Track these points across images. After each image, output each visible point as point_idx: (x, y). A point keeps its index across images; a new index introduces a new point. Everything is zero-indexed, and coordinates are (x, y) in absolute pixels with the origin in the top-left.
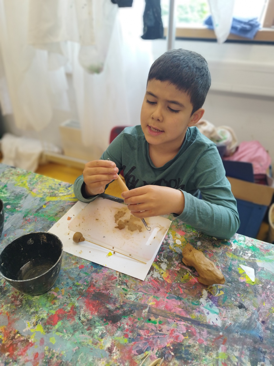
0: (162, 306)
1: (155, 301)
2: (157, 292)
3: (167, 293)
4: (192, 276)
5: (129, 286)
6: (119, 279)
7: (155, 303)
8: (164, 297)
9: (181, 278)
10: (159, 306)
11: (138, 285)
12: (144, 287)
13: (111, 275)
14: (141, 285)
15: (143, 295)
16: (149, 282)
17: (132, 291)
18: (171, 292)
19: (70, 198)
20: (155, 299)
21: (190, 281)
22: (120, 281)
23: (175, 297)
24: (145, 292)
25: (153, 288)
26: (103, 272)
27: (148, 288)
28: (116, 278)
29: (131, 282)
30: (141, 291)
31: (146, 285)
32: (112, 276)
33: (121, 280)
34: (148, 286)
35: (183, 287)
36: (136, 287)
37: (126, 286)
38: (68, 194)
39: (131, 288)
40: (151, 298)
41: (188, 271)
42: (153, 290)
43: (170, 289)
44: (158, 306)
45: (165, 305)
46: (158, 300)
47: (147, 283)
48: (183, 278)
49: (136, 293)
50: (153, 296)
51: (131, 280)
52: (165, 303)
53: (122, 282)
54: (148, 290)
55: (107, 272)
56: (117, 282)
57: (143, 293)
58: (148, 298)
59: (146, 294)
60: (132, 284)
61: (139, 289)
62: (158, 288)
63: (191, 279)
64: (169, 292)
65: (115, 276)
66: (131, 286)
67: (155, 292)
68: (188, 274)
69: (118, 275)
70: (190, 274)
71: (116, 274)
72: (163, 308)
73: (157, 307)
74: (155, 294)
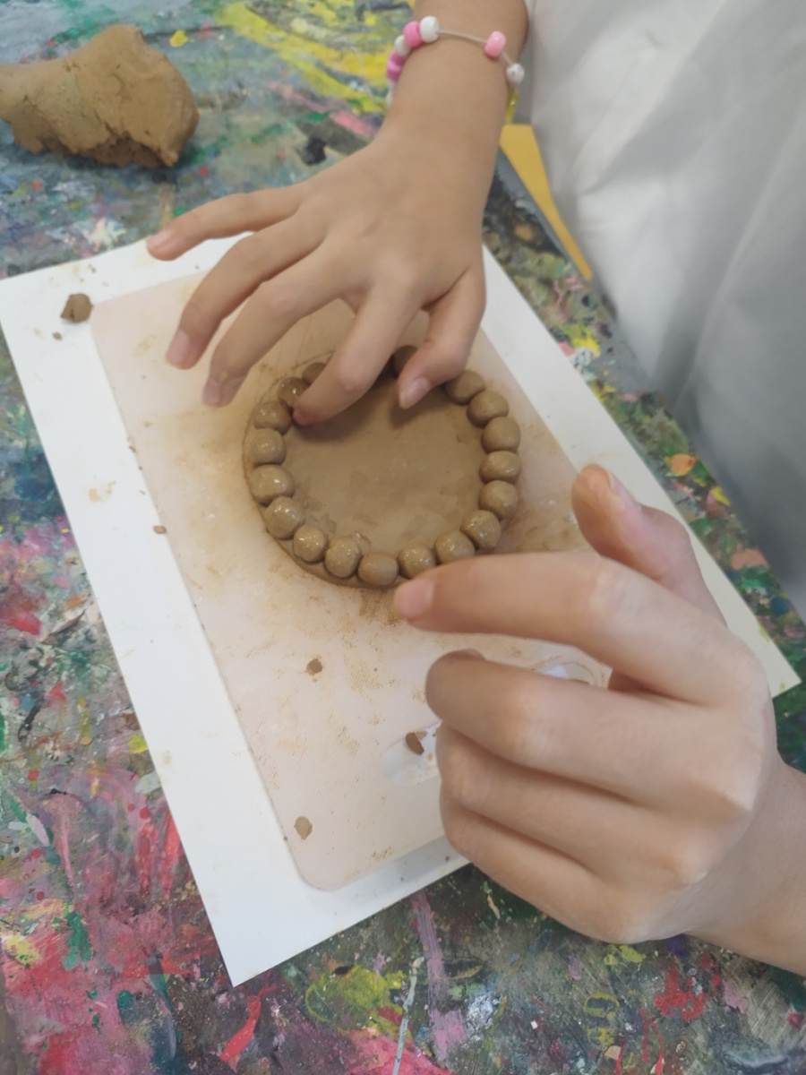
0: (43, 1020)
1: (51, 948)
2: (115, 913)
3: (156, 969)
4: (405, 1022)
5: (34, 735)
6: (47, 648)
7: (36, 957)
8: (115, 977)
9: (334, 965)
10: (31, 1000)
11: (78, 771)
12: (91, 813)
13: (31, 590)
14: (96, 783)
15: (35, 853)
16: (145, 813)
17: (17, 770)
18: (178, 987)
20: (58, 938)
21: (357, 1036)
22: (34, 663)
23: (167, 1045)
24: (65, 839)
25: (125, 863)
27: (103, 841)
28: (34, 628)
29: (69, 718)
30: (49, 822)
31: (113, 812)
32: (31, 605)
33: (42, 664)
34: (115, 831)
35: (272, 1035)
36: (57, 769)
37: (20, 719)
39: (28, 751)
40: (51, 909)
41: (417, 963)
42: (113, 878)
43: (196, 970)
44: (25, 996)
45: (60, 1028)
46: (70, 962)
47: (132, 808)
48: (342, 971)
49: (15, 807)
50: (71, 909)
51: (80, 709)
52: (82, 1017)
53: (32, 679)
54: (92, 849)
56: (15, 654)
57: (45, 841)
58: (41, 896)
59: (57, 860)
60: (55, 735)
61: (59, 798)
62: (145, 891)
63: (373, 1030)
64: (167, 977)
65: (43, 617)
66: (45, 741)
67: (105, 903)
68: (396, 985)
69: (59, 625)
70: (411, 994)
71: (56, 614)
73: (17, 998)
74: (96, 911)
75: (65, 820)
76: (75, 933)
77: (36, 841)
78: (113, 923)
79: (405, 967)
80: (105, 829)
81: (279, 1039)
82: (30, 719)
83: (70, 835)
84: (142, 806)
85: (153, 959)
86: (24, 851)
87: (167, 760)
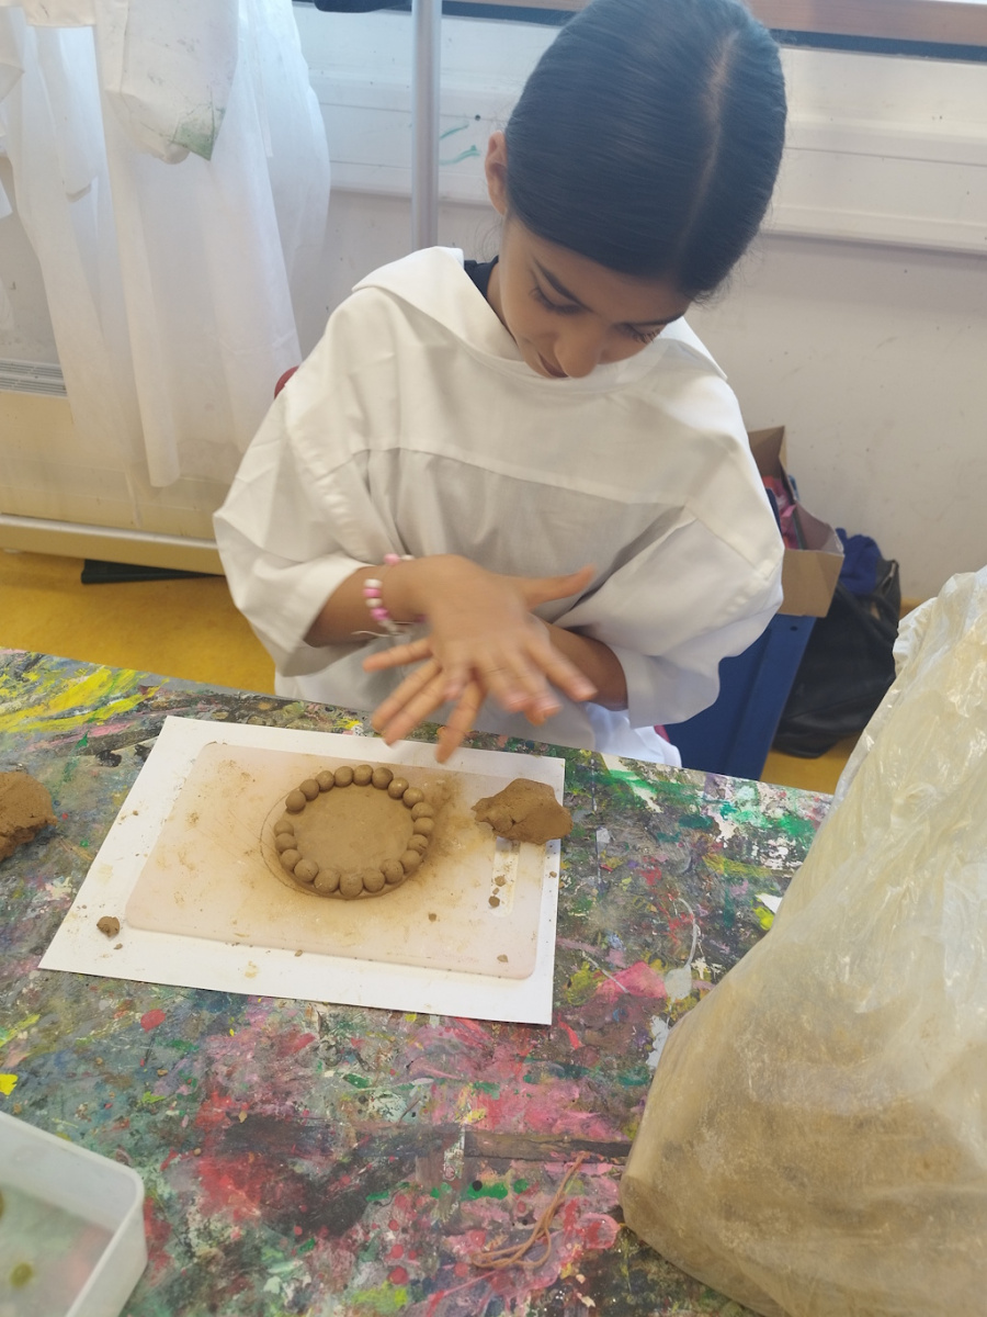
0: (514, 1119)
1: (484, 1102)
2: (486, 1065)
3: (523, 1059)
4: (604, 971)
5: (372, 1063)
6: (326, 1038)
7: (484, 1111)
8: (515, 1079)
9: (565, 987)
10: (502, 1121)
11: (406, 1050)
12: (430, 1054)
13: (286, 1029)
14: (417, 1045)
15: (434, 1088)
16: (448, 1029)
17: (384, 1079)
18: (536, 1053)
19: (42, 719)
20: (481, 1097)
21: (598, 992)
22: (330, 1047)
23: (558, 1070)
24: (436, 1072)
25: (465, 1050)
26: (253, 1020)
27: (448, 1054)
28: (310, 1038)
29: (374, 1042)
30: (422, 1075)
31: (437, 1043)
32: (294, 1034)
33: (333, 1043)
34: (447, 1047)
35: (579, 1023)
36: (397, 1060)
37: (358, 1066)
38: (31, 700)
39: (378, 1070)
40: (465, 1094)
41: (584, 955)
42: (469, 1058)
43: (533, 1042)
44: (499, 1122)
45: (523, 1113)
46: (496, 1095)
47: (441, 1034)
48: (570, 985)
49: (403, 1088)
50: (471, 1084)
51: (373, 1036)
52: (524, 1101)
53: (338, 1052)
54: (449, 1061)
55: (269, 1022)
56: (316, 1055)
57: (431, 1081)
58: (456, 1096)
59: (443, 1080)
60: (379, 1052)
61: (412, 1066)
62: (484, 1047)
63: (600, 984)
64: (529, 1056)
65: (307, 1031)
66: (379, 1058)
67: (478, 1067)
68: (588, 967)
69: (317, 1026)
70: (595, 963)
71: (309, 1024)
72: (521, 1127)
73: (497, 1127)
74: (480, 1074)
75: (426, 1068)
76: (483, 1088)
77: (428, 1085)
78: (490, 1069)
79: (583, 960)
80: (443, 1050)
81: (582, 1021)
82: (361, 1061)
83: (435, 1068)
84: (443, 1029)
85: (517, 1059)
86: (429, 1094)
87: (429, 1006)
